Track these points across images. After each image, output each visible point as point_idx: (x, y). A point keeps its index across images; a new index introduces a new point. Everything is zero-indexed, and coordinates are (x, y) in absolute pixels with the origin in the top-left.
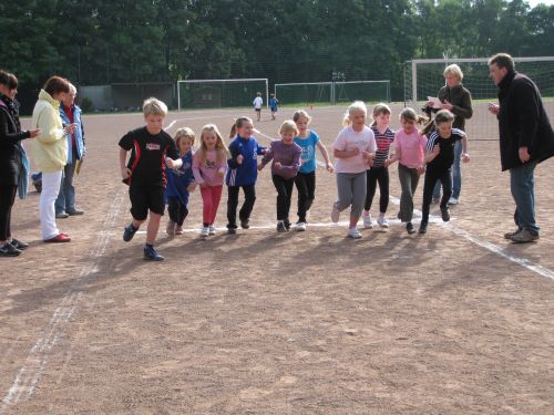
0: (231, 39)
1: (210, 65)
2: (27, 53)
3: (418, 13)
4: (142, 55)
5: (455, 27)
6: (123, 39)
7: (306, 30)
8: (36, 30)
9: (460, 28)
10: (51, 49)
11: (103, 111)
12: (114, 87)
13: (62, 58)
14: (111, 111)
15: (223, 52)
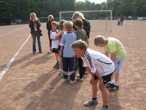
0: (43, 10)
1: (40, 15)
2: (6, 14)
3: (76, 5)
4: (27, 14)
5: (83, 8)
6: (24, 11)
7: (57, 9)
8: (8, 10)
9: (84, 8)
10: (11, 13)
11: (21, 24)
12: (22, 20)
13: (13, 15)
14: (22, 24)
15: (42, 13)
